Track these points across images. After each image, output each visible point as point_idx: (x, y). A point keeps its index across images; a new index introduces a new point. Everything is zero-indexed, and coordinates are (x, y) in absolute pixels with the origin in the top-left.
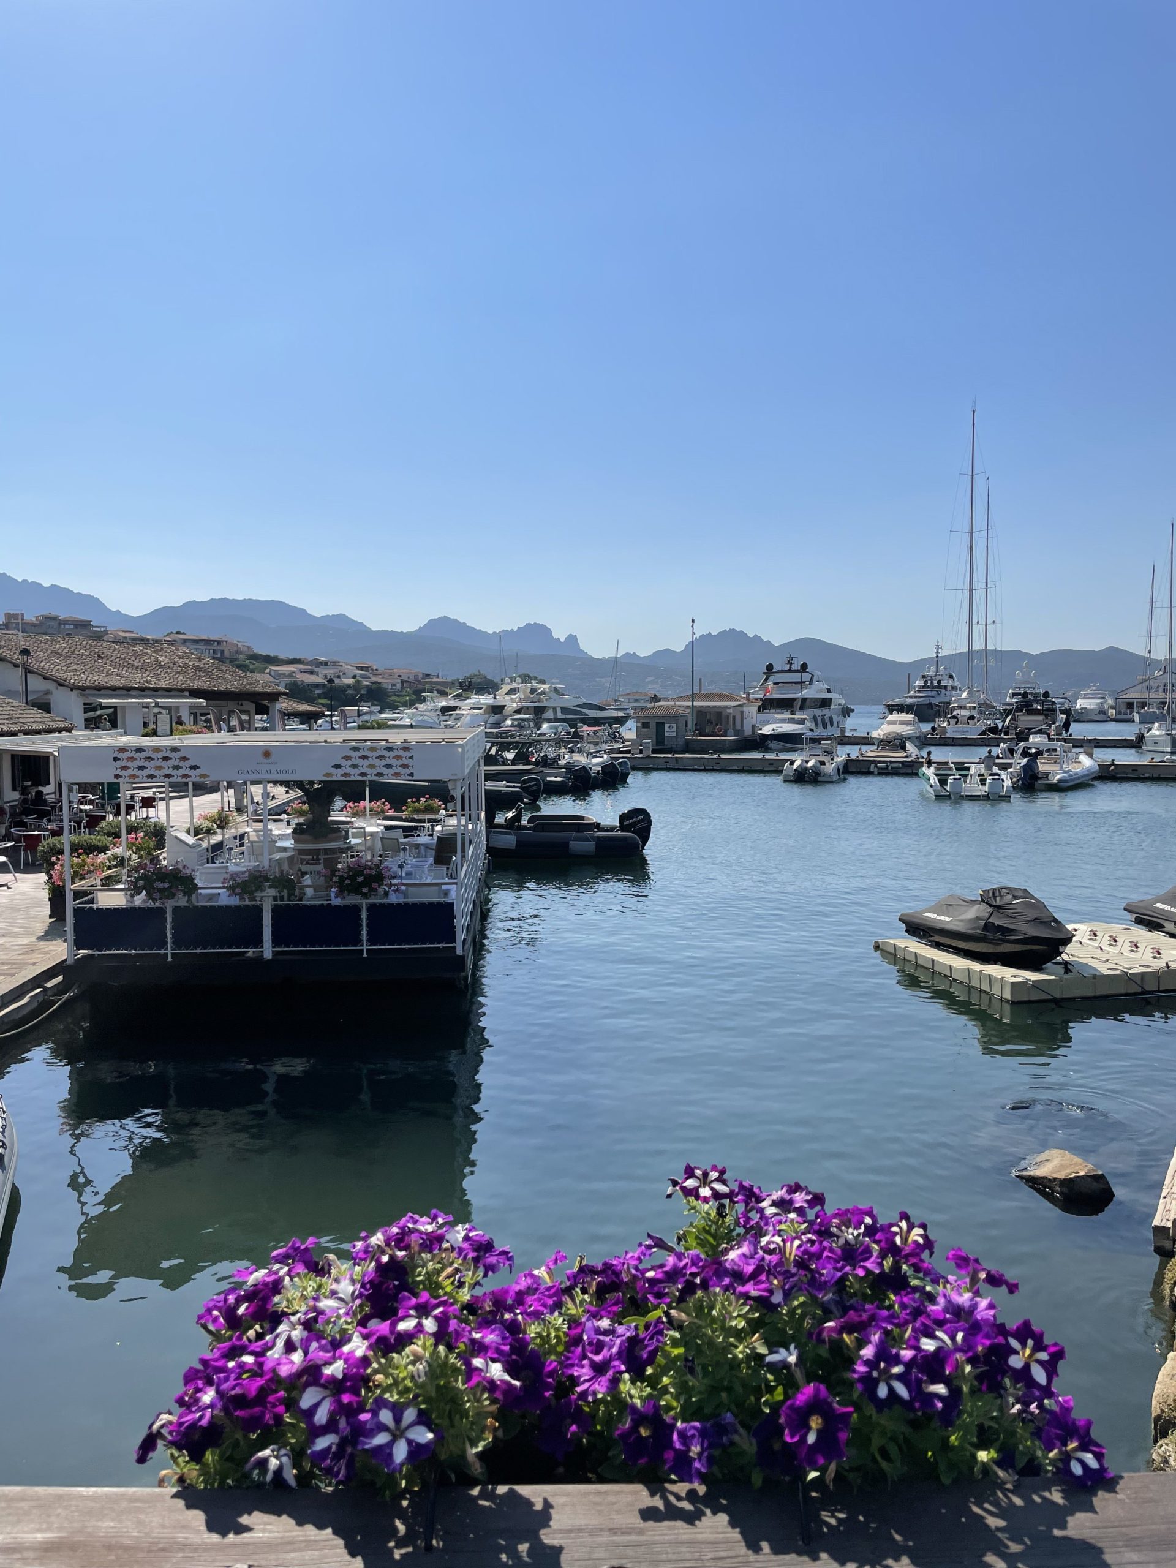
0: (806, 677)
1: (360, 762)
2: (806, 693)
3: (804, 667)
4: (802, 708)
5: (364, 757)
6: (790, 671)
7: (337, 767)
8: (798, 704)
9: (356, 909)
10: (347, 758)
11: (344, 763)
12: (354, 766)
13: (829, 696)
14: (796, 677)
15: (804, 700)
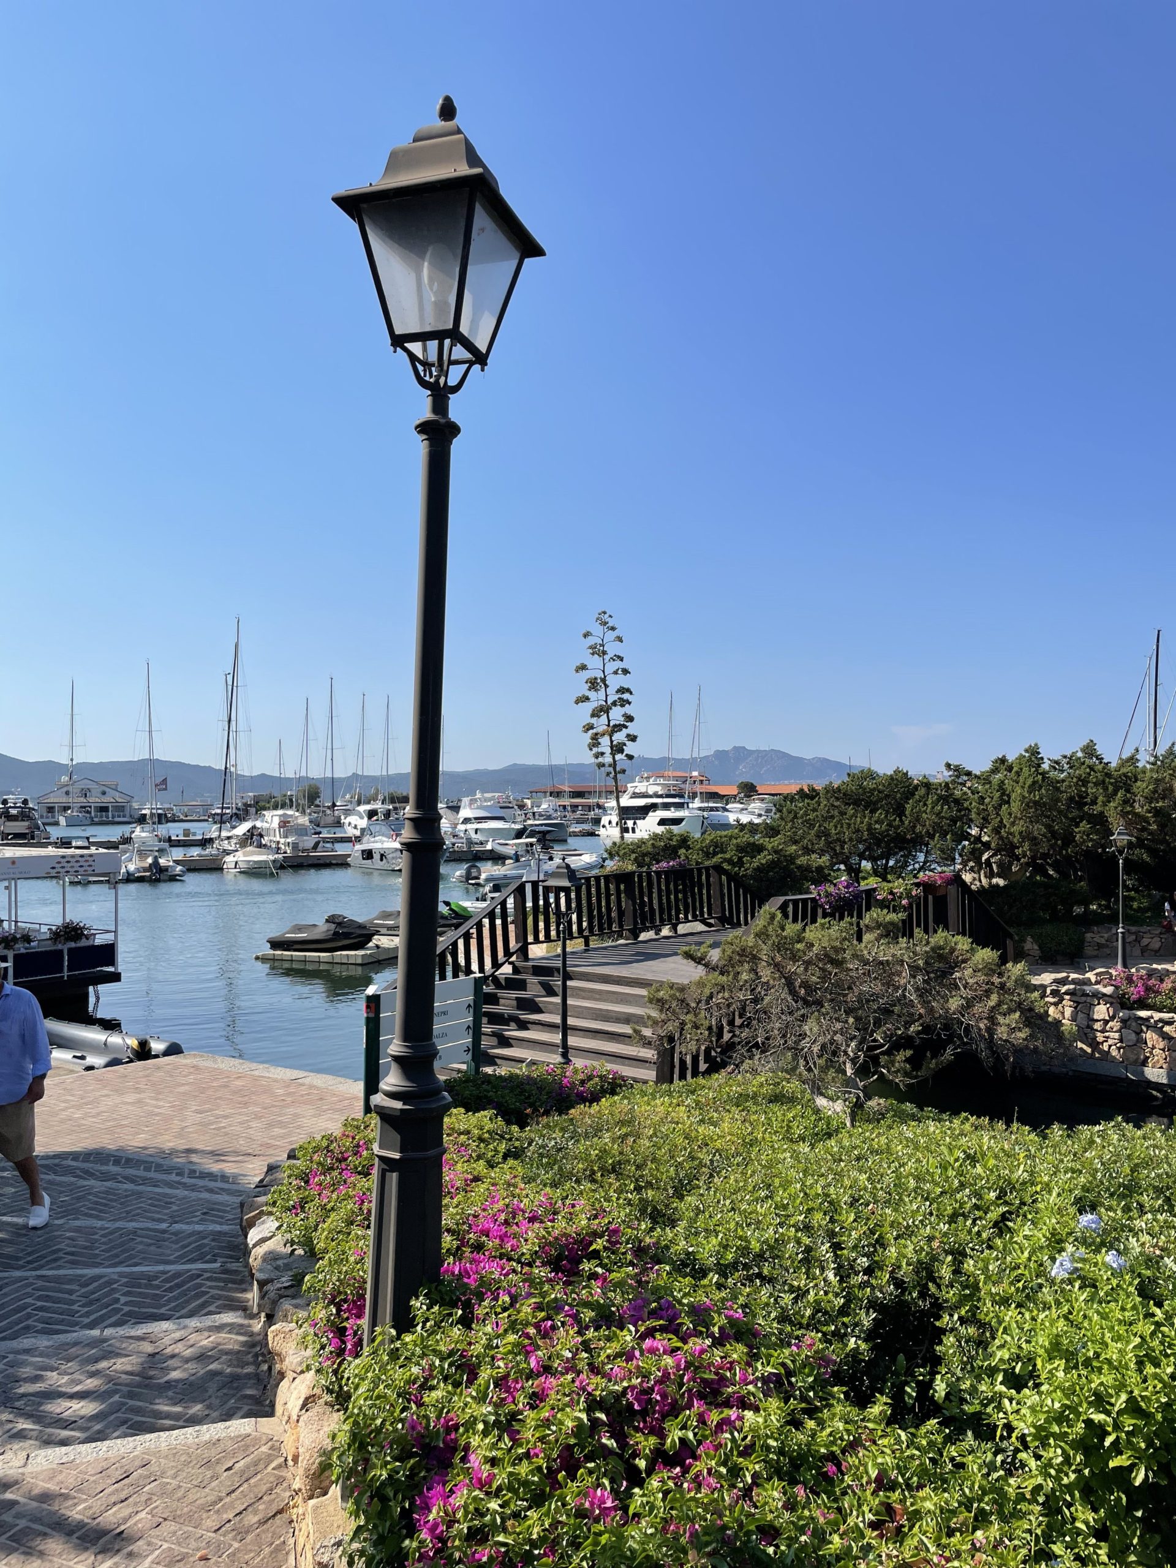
1: (66, 865)
5: (68, 862)
7: (53, 868)
9: (61, 951)
10: (59, 863)
11: (57, 865)
12: (63, 867)
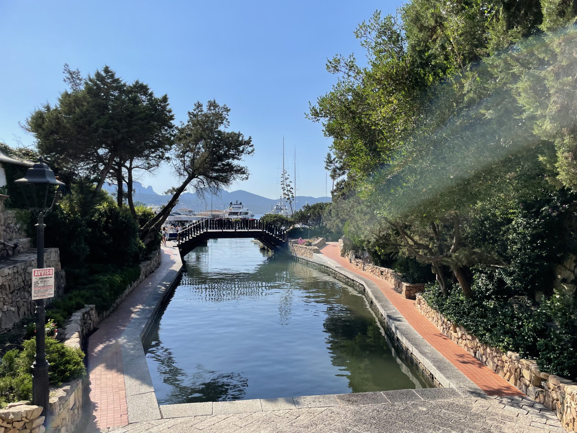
0: (241, 206)
2: (241, 211)
3: (241, 204)
4: (240, 215)
6: (237, 204)
8: (239, 214)
13: (247, 211)
14: (239, 206)
15: (241, 213)
